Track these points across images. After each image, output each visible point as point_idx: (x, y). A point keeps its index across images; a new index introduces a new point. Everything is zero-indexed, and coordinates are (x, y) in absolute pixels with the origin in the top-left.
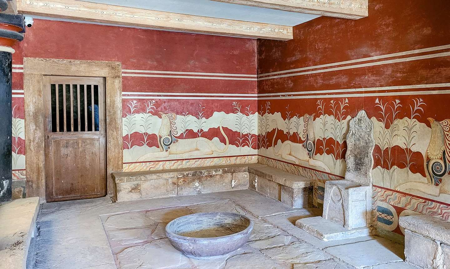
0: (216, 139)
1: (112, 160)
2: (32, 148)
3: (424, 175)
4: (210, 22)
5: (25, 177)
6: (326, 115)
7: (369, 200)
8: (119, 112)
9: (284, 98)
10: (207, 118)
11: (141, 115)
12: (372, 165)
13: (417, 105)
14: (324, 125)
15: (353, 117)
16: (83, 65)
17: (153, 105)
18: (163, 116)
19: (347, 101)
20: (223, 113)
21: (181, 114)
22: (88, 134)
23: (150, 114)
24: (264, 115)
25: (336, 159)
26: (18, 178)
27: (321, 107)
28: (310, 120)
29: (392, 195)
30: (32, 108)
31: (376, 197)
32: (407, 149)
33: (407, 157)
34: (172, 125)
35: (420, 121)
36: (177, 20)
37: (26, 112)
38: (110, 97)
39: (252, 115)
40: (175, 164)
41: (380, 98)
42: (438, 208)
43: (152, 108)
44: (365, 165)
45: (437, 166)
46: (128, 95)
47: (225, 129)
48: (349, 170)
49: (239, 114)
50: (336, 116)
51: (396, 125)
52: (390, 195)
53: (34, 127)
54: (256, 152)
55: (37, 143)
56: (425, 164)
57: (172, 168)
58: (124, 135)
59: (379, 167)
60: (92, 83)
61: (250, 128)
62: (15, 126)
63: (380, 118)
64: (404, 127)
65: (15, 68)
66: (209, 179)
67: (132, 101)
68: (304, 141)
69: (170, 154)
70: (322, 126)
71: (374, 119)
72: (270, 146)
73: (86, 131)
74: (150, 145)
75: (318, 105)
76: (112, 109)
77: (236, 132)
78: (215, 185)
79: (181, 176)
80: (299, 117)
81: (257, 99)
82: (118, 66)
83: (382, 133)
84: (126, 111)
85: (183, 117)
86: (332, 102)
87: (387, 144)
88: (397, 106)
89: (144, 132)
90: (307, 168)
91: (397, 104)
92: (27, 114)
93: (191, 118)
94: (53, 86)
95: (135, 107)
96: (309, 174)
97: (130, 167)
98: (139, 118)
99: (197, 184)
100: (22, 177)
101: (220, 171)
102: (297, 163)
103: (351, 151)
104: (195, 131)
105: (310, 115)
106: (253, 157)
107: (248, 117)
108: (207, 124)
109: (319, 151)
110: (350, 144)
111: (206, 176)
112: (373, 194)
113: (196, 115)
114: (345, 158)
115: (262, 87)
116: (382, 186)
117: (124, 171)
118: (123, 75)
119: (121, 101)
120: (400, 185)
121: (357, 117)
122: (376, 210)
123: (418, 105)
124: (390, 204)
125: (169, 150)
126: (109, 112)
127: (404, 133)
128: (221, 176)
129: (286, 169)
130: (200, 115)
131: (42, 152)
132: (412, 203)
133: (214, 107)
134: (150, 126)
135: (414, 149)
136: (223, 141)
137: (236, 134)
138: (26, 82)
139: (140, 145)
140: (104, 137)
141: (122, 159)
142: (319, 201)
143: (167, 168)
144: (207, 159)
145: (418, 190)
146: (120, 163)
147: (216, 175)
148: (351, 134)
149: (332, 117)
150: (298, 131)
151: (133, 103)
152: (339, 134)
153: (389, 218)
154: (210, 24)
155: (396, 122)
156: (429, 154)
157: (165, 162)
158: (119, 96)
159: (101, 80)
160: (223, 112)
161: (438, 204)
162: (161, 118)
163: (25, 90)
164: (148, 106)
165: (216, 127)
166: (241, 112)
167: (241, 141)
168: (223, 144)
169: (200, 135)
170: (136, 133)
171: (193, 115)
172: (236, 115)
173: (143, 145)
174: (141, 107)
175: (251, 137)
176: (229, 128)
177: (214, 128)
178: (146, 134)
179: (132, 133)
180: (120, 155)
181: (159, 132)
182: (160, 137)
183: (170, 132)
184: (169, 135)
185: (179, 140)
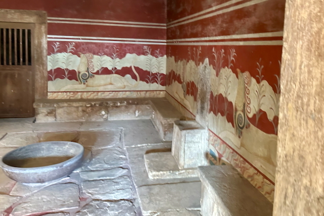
0: (128, 76)
1: (39, 89)
8: (45, 51)
10: (120, 58)
11: (63, 54)
17: (73, 46)
18: (82, 55)
20: (134, 55)
21: (97, 54)
22: (23, 67)
23: (71, 54)
34: (89, 63)
38: (39, 39)
39: (161, 57)
40: (92, 95)
43: (72, 49)
46: (52, 38)
47: (137, 69)
49: (150, 56)
54: (163, 88)
57: (89, 98)
58: (49, 70)
60: (26, 29)
61: (159, 68)
66: (115, 108)
67: (56, 43)
72: (170, 84)
73: (21, 66)
74: (70, 78)
76: (39, 48)
77: (146, 71)
79: (89, 105)
81: (165, 44)
82: (44, 14)
84: (51, 51)
85: (99, 57)
89: (65, 68)
93: (106, 58)
95: (58, 48)
97: (53, 96)
98: (62, 56)
99: (103, 113)
101: (124, 103)
104: (110, 68)
106: (162, 92)
107: (157, 59)
108: (120, 64)
111: (112, 106)
113: (110, 55)
117: (48, 98)
118: (49, 22)
119: (46, 42)
125: (86, 83)
128: (126, 107)
130: (114, 55)
133: (126, 49)
134: (71, 63)
136: (134, 77)
137: (147, 73)
139: (62, 78)
141: (47, 88)
143: (84, 98)
144: (120, 92)
146: (45, 91)
157: (82, 93)
158: (45, 38)
164: (69, 47)
165: (129, 66)
166: (151, 54)
167: (150, 79)
168: (134, 80)
169: (114, 72)
170: (59, 69)
171: (107, 56)
172: (146, 57)
173: (64, 78)
174: (63, 48)
175: (160, 76)
176: (140, 67)
177: (127, 67)
178: (67, 69)
179: (55, 68)
180: (46, 85)
181: (78, 69)
182: (79, 73)
183: (88, 68)
184: (86, 71)
185: (96, 76)
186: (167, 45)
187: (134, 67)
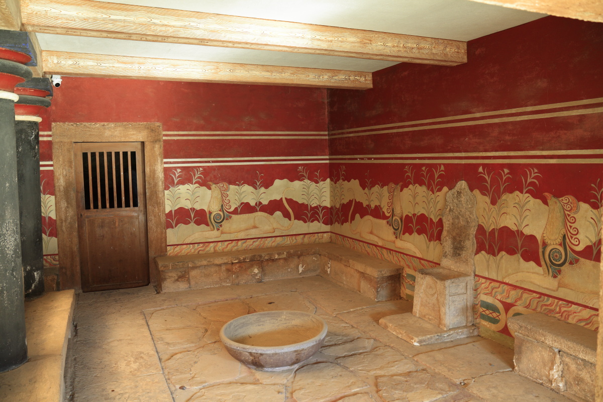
0: (278, 213)
1: (154, 242)
2: (64, 228)
3: (539, 264)
4: (268, 71)
5: (57, 263)
6: (417, 185)
7: (470, 292)
8: (160, 183)
9: (362, 162)
10: (267, 187)
11: (187, 186)
12: (475, 250)
13: (530, 176)
14: (414, 198)
15: (450, 189)
16: (119, 129)
17: (201, 174)
18: (213, 186)
19: (442, 168)
21: (235, 183)
22: (126, 211)
23: (197, 185)
24: (338, 182)
25: (430, 240)
26: (50, 264)
27: (410, 175)
28: (396, 191)
29: (499, 287)
30: (62, 182)
31: (479, 290)
32: (518, 231)
33: (519, 241)
34: (224, 198)
35: (535, 196)
36: (228, 70)
37: (56, 187)
38: (150, 165)
39: (322, 182)
40: (229, 245)
41: (484, 165)
42: (556, 305)
43: (199, 178)
44: (465, 249)
45: (555, 254)
46: (171, 163)
47: (290, 201)
48: (446, 256)
49: (307, 181)
50: (429, 187)
51: (505, 200)
52: (496, 288)
53: (66, 205)
54: (327, 228)
55: (70, 223)
56: (541, 250)
57: (226, 250)
58: (167, 211)
59: (483, 252)
60: (129, 151)
61: (320, 198)
62: (44, 203)
63: (484, 191)
64: (514, 204)
65: (43, 136)
66: (270, 264)
67: (176, 170)
68: (389, 217)
69: (222, 233)
70: (411, 199)
71: (477, 192)
72: (346, 221)
73: (124, 208)
74: (198, 223)
75: (407, 172)
76: (152, 180)
77: (303, 204)
78: (278, 271)
79: (236, 261)
80: (382, 186)
81: (328, 162)
82: (158, 128)
83: (487, 210)
84: (169, 182)
85: (237, 187)
86: (424, 168)
87: (493, 224)
88: (505, 177)
89: (190, 207)
90: (393, 250)
91: (506, 175)
92: (57, 189)
93: (247, 188)
94: (85, 155)
95: (179, 177)
96: (396, 258)
97: (175, 251)
98: (184, 190)
99: (256, 271)
100: (55, 262)
101: (283, 253)
102: (380, 244)
103: (448, 231)
104: (253, 204)
105: (396, 184)
106: (325, 235)
107: (317, 185)
108: (267, 196)
109: (408, 230)
110: (447, 222)
111: (267, 260)
112: (476, 286)
113: (253, 184)
114: (440, 240)
115: (334, 147)
116: (487, 276)
117: (168, 254)
118: (165, 138)
119: (162, 170)
120: (509, 275)
121: (456, 188)
122: (479, 305)
123: (532, 177)
124: (497, 298)
125: (221, 229)
126: (150, 184)
127: (515, 211)
128: (285, 259)
129: (366, 251)
130: (258, 184)
131: (75, 234)
132: (523, 298)
133: (275, 173)
134: (198, 199)
135: (527, 231)
136: (286, 215)
137: (304, 206)
138: (56, 151)
139: (187, 223)
140: (144, 214)
141: (166, 240)
142: (408, 292)
143: (219, 251)
144: (268, 239)
145: (531, 282)
146: (164, 245)
147: (280, 259)
148: (448, 210)
149: (424, 188)
150: (381, 203)
151: (177, 172)
152: (432, 209)
153: (495, 315)
154: (269, 74)
155: (504, 197)
156: (545, 238)
157: (216, 244)
158: (159, 164)
159: (139, 146)
160: (286, 180)
161: (556, 301)
162: (210, 189)
163: (55, 160)
164: (195, 176)
165: (278, 199)
166: (309, 179)
167: (309, 216)
168: (287, 219)
169: (258, 210)
170: (181, 209)
171: (249, 185)
172: (302, 183)
173: (190, 223)
174: (187, 177)
175: (322, 211)
176: (294, 200)
177: (275, 200)
178: (193, 209)
179: (176, 208)
180: (164, 235)
181: (209, 207)
182: (210, 213)
183: (222, 206)
184: (220, 210)
185: (233, 216)
186: (330, 163)
187: (286, 198)
